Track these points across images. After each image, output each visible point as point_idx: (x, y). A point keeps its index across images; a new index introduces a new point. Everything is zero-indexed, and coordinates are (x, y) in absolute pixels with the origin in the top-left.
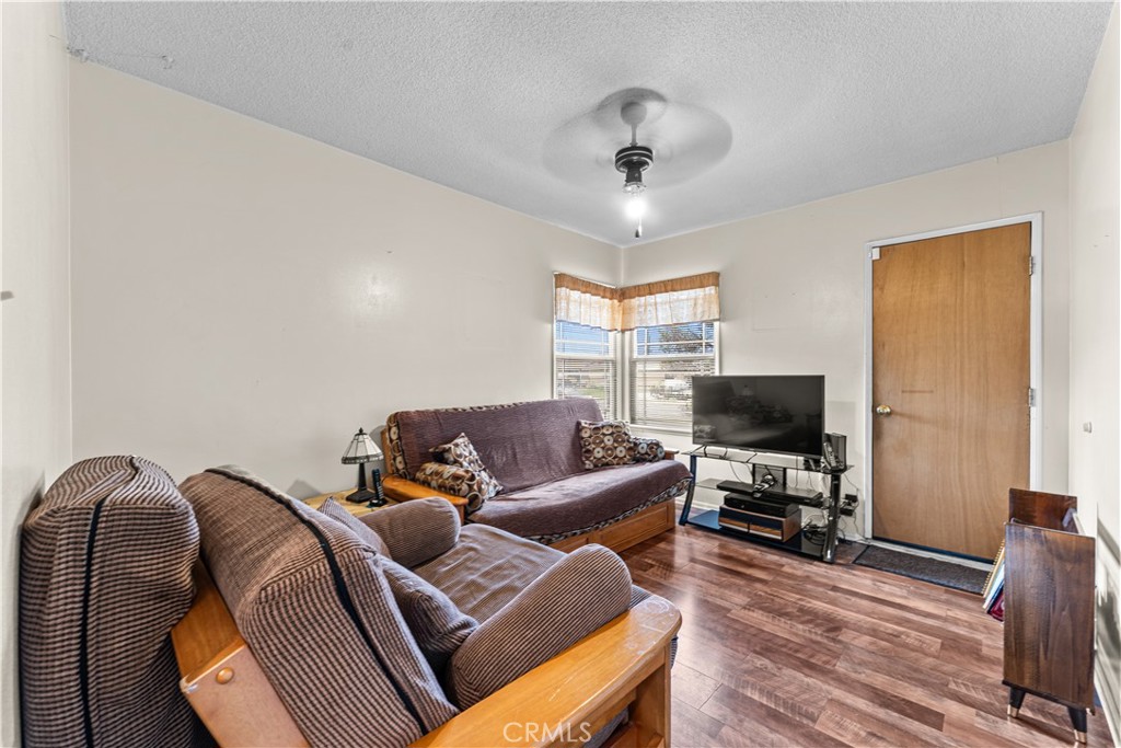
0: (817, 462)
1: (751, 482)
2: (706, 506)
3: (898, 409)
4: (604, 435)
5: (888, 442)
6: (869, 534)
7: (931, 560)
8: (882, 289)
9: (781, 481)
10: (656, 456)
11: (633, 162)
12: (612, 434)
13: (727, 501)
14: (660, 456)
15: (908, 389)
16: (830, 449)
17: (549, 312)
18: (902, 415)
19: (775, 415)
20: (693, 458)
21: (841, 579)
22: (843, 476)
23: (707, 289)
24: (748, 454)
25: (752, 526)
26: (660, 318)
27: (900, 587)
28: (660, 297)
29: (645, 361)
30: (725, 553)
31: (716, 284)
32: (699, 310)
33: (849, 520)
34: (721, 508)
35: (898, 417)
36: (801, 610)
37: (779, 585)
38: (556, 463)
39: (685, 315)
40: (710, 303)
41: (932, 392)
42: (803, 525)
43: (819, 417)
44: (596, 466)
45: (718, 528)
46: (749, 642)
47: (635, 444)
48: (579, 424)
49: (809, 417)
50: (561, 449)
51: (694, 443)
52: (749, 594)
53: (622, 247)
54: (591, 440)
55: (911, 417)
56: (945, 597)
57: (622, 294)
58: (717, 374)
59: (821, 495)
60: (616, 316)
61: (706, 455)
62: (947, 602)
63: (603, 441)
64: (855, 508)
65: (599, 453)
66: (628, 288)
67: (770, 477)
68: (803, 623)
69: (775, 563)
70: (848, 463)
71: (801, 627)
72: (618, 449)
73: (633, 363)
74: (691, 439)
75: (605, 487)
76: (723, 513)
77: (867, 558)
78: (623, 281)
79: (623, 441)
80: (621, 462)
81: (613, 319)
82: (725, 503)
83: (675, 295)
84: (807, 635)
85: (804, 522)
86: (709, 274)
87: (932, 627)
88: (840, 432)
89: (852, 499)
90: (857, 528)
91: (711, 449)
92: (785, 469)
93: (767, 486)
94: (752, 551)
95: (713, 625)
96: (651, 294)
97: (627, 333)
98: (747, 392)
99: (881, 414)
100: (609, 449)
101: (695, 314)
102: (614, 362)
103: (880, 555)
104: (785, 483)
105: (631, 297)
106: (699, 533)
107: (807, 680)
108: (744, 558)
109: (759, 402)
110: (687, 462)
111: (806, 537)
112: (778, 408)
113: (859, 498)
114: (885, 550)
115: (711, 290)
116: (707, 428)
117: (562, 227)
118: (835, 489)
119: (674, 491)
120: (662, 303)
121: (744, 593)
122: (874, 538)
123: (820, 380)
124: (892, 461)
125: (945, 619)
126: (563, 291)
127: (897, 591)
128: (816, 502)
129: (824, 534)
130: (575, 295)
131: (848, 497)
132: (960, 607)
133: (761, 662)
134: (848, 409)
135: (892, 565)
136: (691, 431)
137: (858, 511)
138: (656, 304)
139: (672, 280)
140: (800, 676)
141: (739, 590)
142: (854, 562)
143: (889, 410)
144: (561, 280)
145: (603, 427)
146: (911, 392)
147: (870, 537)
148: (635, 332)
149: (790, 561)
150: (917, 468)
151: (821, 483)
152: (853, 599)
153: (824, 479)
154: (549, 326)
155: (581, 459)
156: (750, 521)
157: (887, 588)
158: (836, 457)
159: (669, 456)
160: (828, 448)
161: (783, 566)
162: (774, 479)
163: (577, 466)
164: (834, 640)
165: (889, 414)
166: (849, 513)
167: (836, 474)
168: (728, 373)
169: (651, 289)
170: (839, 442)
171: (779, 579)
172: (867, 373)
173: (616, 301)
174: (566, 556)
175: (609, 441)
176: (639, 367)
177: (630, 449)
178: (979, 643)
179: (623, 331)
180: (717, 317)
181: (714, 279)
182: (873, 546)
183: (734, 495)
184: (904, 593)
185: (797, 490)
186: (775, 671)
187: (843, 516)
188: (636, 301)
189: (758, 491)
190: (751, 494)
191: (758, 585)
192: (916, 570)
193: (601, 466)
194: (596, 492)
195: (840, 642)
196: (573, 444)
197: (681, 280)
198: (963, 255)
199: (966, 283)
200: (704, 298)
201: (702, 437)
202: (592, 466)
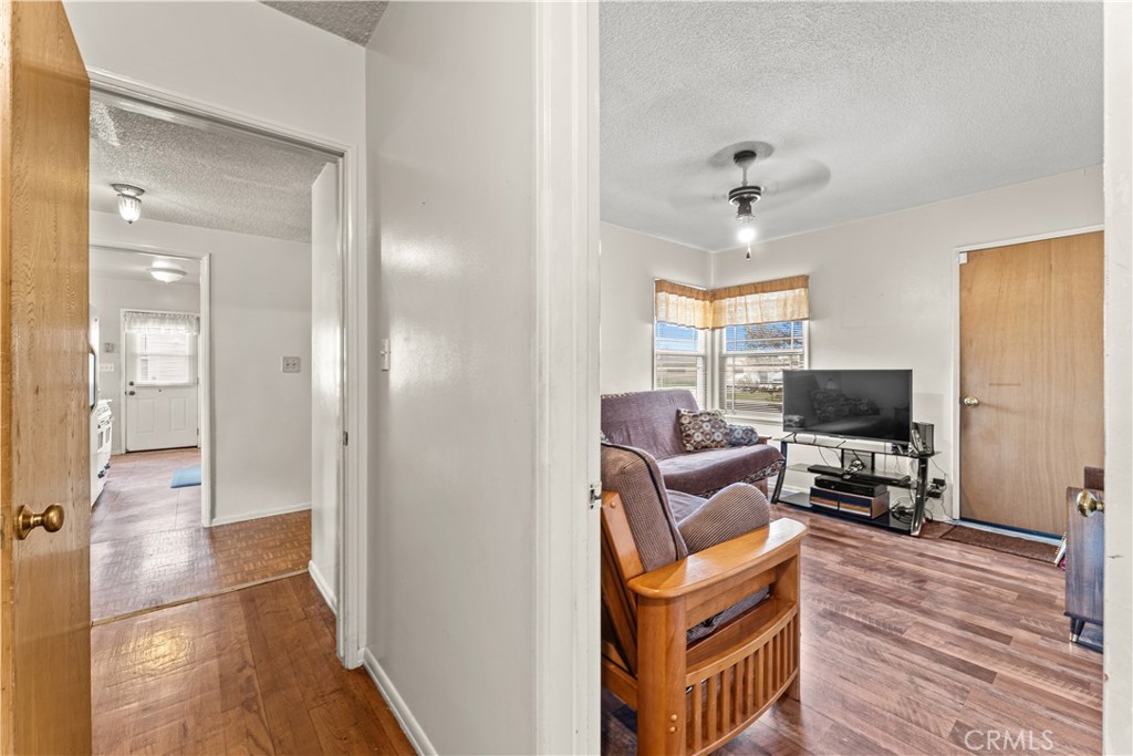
0: (905, 448)
1: (840, 466)
2: (795, 490)
3: (985, 401)
4: (703, 422)
5: (975, 430)
6: (956, 515)
7: (1019, 539)
8: (969, 290)
9: (869, 466)
10: (750, 441)
11: (744, 198)
12: (709, 421)
13: (818, 482)
14: (755, 441)
15: (995, 382)
16: (918, 436)
17: (650, 314)
18: (989, 406)
19: (862, 407)
20: (784, 444)
21: (927, 548)
22: (930, 460)
23: (797, 291)
24: (838, 440)
25: (842, 504)
26: (750, 317)
27: (985, 557)
28: (751, 298)
29: (734, 356)
30: (817, 525)
31: (806, 286)
32: (789, 309)
33: (936, 502)
34: (812, 489)
35: (986, 409)
36: (890, 567)
37: (869, 550)
38: (662, 445)
39: (775, 315)
40: (799, 303)
41: (1019, 385)
42: (891, 506)
43: (907, 409)
44: (696, 448)
45: (809, 506)
46: (845, 585)
47: (731, 430)
48: (678, 412)
49: (897, 410)
50: (666, 433)
51: (784, 430)
52: (842, 555)
53: (713, 252)
54: (691, 426)
55: (998, 408)
56: (1027, 565)
57: (713, 295)
58: (806, 368)
59: (908, 478)
60: (708, 315)
61: (796, 442)
62: (1028, 569)
63: (701, 427)
64: (943, 491)
65: (698, 437)
66: (719, 290)
67: (858, 462)
68: (891, 576)
69: (864, 535)
70: (935, 450)
71: (889, 578)
72: (716, 434)
73: (723, 358)
74: (782, 428)
75: (712, 464)
76: (814, 493)
77: (953, 534)
78: (713, 284)
79: (720, 427)
80: (719, 445)
81: (706, 318)
82: (816, 484)
83: (765, 296)
84: (896, 583)
85: (892, 504)
86: (798, 277)
87: (1011, 585)
88: (927, 421)
89: (939, 483)
90: (946, 510)
91: (801, 436)
92: (873, 454)
93: (856, 469)
94: (841, 525)
95: (812, 573)
96: (741, 295)
97: (717, 331)
98: (831, 386)
99: (969, 405)
100: (707, 434)
101: (785, 315)
102: (704, 358)
103: (966, 533)
104: (873, 468)
105: (721, 298)
106: (791, 510)
107: (895, 610)
108: (836, 530)
109: (843, 395)
110: (778, 446)
111: (895, 517)
112: (865, 401)
113: (947, 482)
114: (972, 529)
115: (800, 292)
116: (796, 418)
117: (660, 238)
118: (923, 472)
119: (769, 471)
120: (752, 304)
121: (838, 554)
122: (962, 519)
123: (907, 374)
124: (979, 447)
125: (1025, 581)
126: (662, 295)
127: (982, 560)
128: (904, 484)
129: (910, 514)
130: (673, 298)
131: (935, 481)
132: (1042, 573)
133: (855, 598)
134: (935, 400)
135: (978, 541)
136: (782, 420)
137: (946, 494)
138: (746, 304)
139: (762, 283)
140: (891, 608)
141: (833, 551)
142: (941, 537)
143: (976, 401)
144: (661, 285)
145: (701, 415)
146: (998, 385)
147: (958, 518)
148: (724, 330)
149: (878, 534)
150: (1003, 453)
151: (909, 468)
152: (938, 563)
153: (911, 464)
154: (650, 326)
155: (682, 442)
156: (839, 499)
157: (971, 557)
158: (924, 444)
159: (762, 441)
160: (914, 434)
161: (872, 537)
162: (862, 464)
163: (679, 447)
164: (920, 588)
165: (976, 405)
166: (937, 496)
167: (923, 459)
168: (817, 367)
169: (741, 290)
170: (927, 430)
171: (868, 546)
172: (955, 366)
173: (708, 302)
174: (707, 501)
175: (707, 427)
176: (729, 361)
177: (726, 434)
178: (1055, 597)
179: (713, 329)
180: (806, 316)
181: (803, 281)
182: (961, 526)
183: (825, 477)
184: (988, 561)
185: (885, 473)
186: (868, 603)
187: (931, 499)
188: (726, 302)
189: (848, 473)
190: (841, 476)
191: (850, 550)
192: (1002, 546)
193: (701, 448)
194: (706, 466)
195: (925, 589)
196: (675, 429)
197: (771, 282)
198: (1050, 260)
199: (1053, 284)
200: (794, 300)
201: (791, 426)
202: (692, 449)
